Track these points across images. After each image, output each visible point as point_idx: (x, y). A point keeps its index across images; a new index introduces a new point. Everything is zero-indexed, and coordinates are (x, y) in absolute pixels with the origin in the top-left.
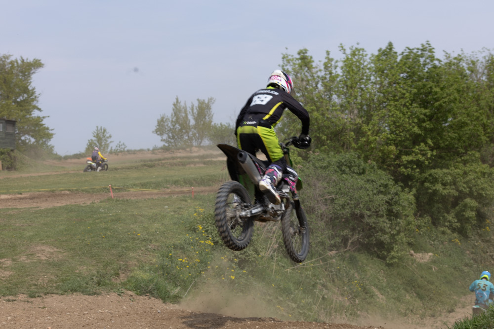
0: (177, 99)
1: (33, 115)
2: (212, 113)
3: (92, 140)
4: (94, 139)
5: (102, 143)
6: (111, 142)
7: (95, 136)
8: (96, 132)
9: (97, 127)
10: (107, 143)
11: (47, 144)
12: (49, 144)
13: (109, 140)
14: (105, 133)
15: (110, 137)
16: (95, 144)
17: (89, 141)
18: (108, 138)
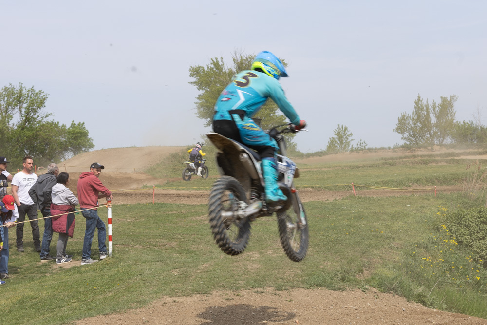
0: (419, 97)
1: (277, 114)
2: (454, 111)
3: (333, 138)
4: (335, 137)
5: (343, 141)
6: (352, 140)
7: (336, 135)
8: (337, 130)
9: (339, 125)
10: (348, 141)
11: (290, 142)
12: (291, 142)
13: (350, 138)
14: (346, 132)
15: (351, 134)
16: (336, 142)
17: (330, 138)
18: (349, 136)
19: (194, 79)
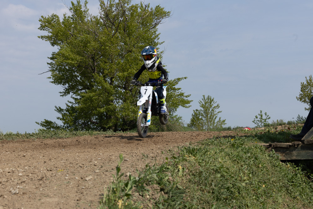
3: (197, 110)
4: (200, 109)
6: (218, 112)
7: (201, 106)
8: (203, 102)
9: (204, 96)
10: (215, 113)
13: (217, 110)
14: (212, 103)
15: (218, 106)
16: (201, 114)
17: (194, 111)
18: (215, 107)
19: (46, 33)
